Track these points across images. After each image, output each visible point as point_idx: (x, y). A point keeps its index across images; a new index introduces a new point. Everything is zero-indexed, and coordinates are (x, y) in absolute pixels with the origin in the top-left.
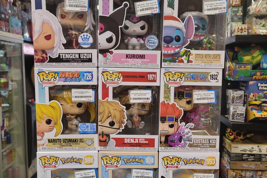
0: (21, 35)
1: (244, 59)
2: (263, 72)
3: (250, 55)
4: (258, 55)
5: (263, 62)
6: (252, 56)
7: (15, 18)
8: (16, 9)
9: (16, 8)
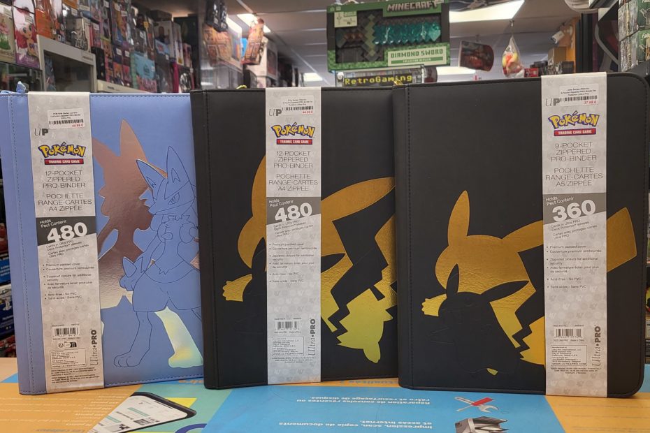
7: (143, 56)
9: (144, 33)
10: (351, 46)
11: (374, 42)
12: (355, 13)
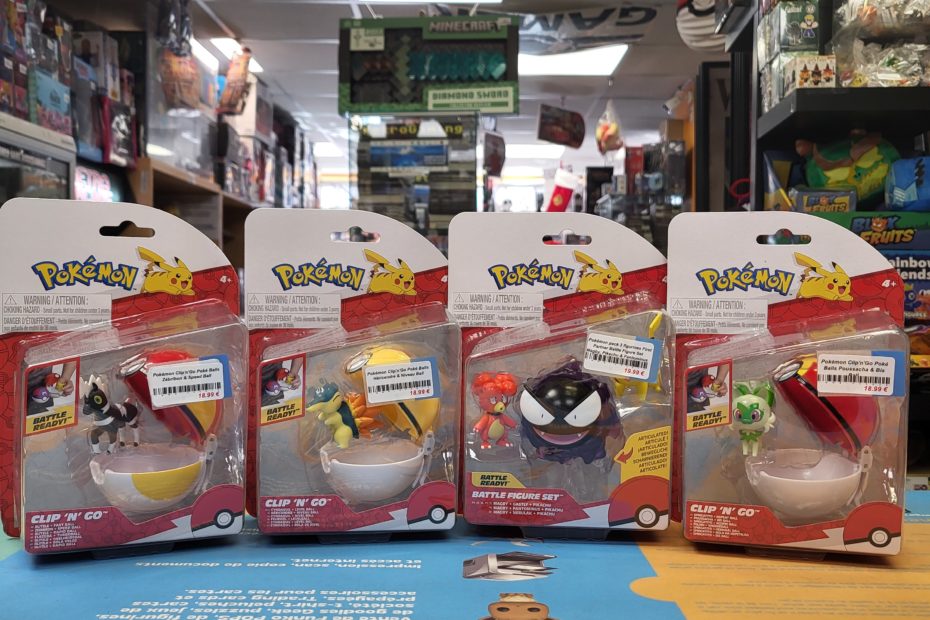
0: (68, 134)
1: (829, 178)
2: (893, 217)
3: (849, 165)
4: (876, 164)
5: (894, 184)
6: (854, 167)
7: (51, 76)
8: (56, 46)
9: (56, 43)
10: (374, 79)
11: (408, 74)
12: (382, 31)
